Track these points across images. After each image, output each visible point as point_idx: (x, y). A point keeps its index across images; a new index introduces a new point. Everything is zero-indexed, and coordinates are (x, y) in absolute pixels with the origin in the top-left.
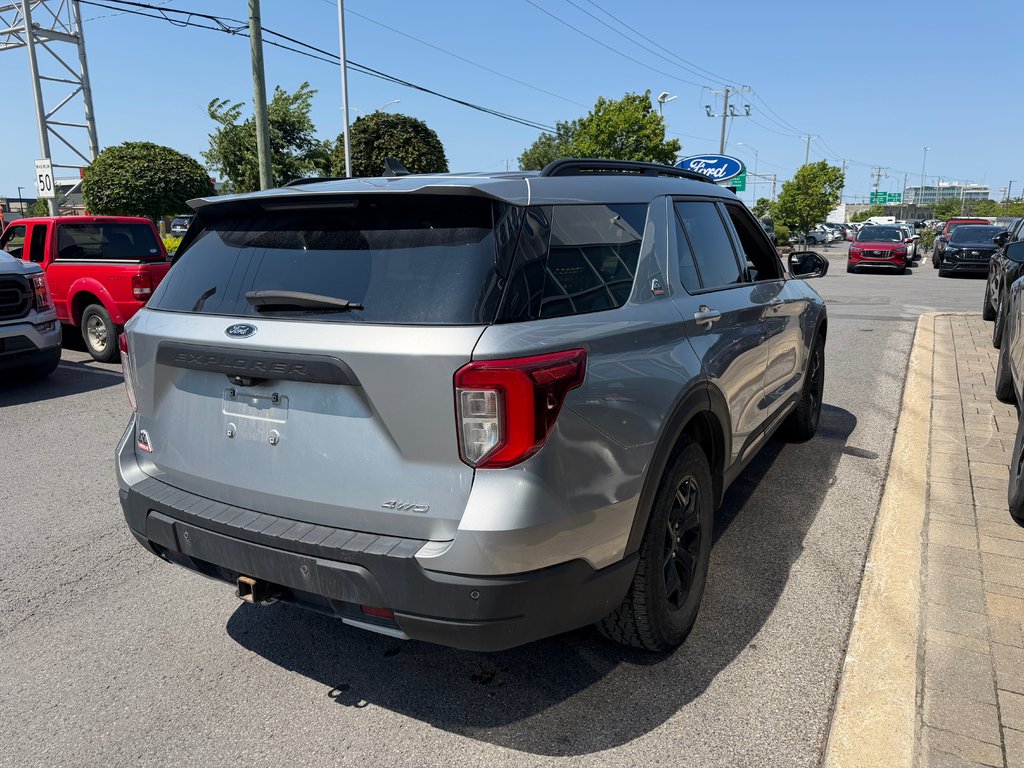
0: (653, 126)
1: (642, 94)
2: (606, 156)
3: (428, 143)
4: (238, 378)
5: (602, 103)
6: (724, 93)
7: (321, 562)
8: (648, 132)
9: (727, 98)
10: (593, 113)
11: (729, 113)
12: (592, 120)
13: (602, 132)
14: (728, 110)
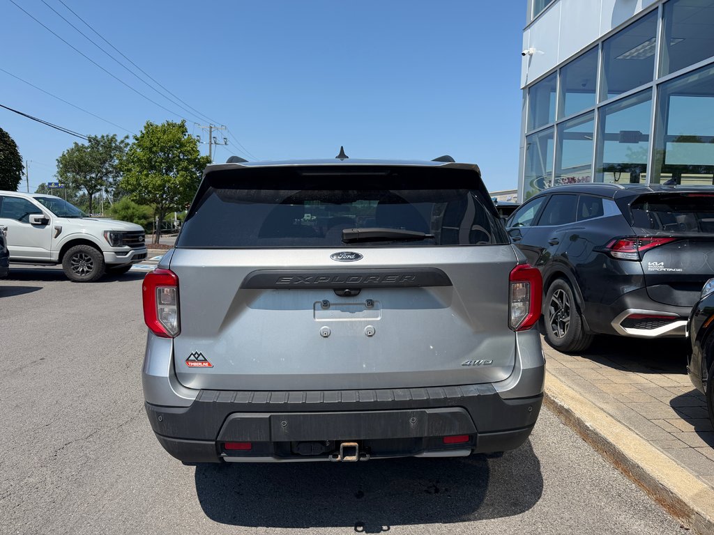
0: (192, 145)
1: (179, 122)
2: (159, 162)
3: (5, 142)
4: (347, 290)
5: (148, 126)
6: (209, 129)
7: (428, 411)
8: (189, 149)
9: (211, 132)
10: (144, 132)
11: (213, 142)
12: (143, 137)
13: (154, 145)
14: (212, 139)
